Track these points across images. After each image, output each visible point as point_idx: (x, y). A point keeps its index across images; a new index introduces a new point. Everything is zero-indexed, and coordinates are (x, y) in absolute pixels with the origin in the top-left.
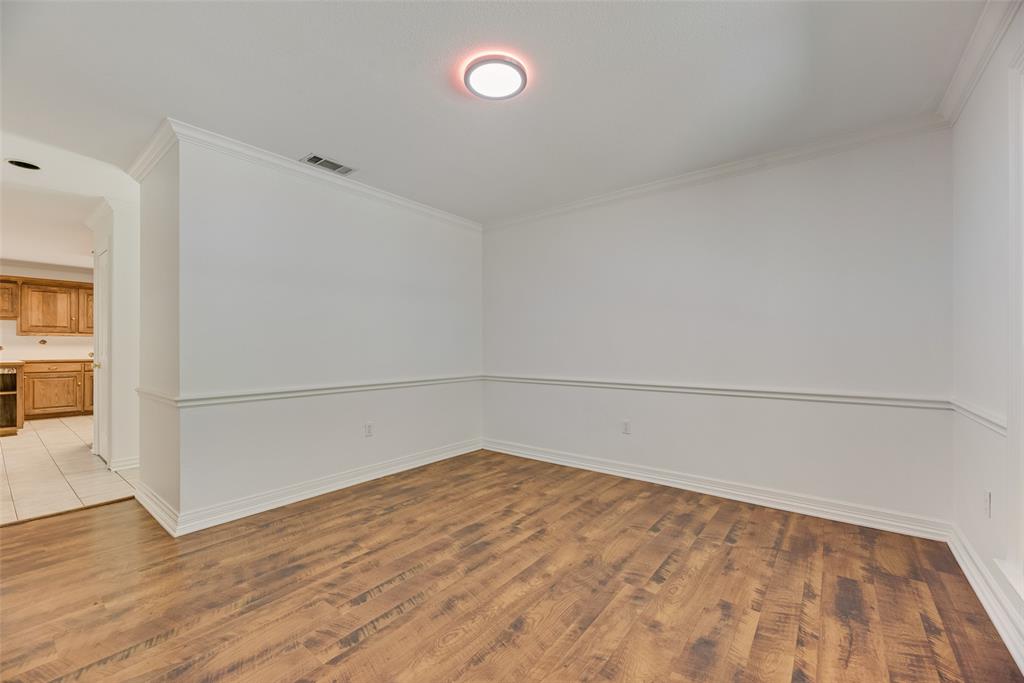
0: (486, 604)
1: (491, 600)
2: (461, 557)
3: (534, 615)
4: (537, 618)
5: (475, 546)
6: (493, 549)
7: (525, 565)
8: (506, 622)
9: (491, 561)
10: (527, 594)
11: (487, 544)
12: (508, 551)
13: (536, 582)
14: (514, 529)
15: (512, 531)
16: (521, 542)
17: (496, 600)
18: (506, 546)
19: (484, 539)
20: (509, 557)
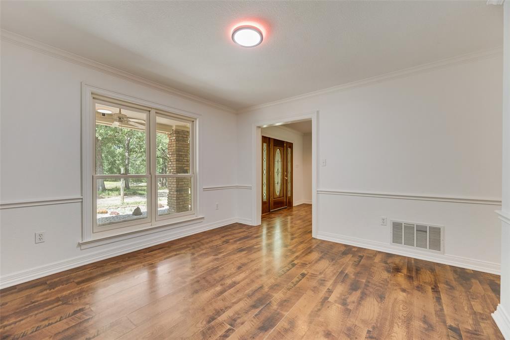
0: (251, 273)
1: (249, 274)
2: (267, 296)
3: (233, 270)
4: (232, 269)
5: (262, 305)
6: (250, 302)
7: (232, 290)
8: (244, 268)
9: (251, 293)
10: (234, 277)
11: (254, 306)
12: (240, 300)
13: (229, 282)
14: (233, 322)
15: (235, 320)
16: (230, 307)
17: (247, 275)
18: (241, 305)
19: (257, 311)
20: (240, 295)
